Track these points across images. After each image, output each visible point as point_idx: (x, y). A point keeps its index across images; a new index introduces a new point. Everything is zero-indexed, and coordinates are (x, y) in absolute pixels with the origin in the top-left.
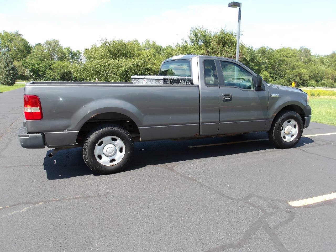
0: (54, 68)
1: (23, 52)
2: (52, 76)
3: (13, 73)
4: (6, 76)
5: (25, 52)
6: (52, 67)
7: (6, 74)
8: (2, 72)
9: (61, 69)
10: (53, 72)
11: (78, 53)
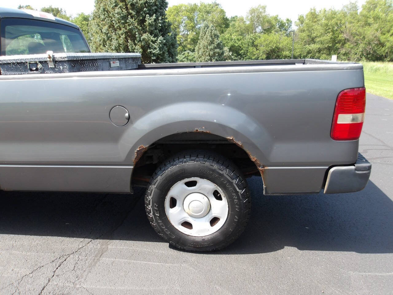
0: (259, 45)
1: (221, 27)
2: (255, 55)
3: (218, 53)
4: (209, 58)
5: (224, 26)
6: (256, 43)
7: (209, 54)
8: (204, 52)
9: (267, 45)
10: (257, 49)
11: (288, 23)
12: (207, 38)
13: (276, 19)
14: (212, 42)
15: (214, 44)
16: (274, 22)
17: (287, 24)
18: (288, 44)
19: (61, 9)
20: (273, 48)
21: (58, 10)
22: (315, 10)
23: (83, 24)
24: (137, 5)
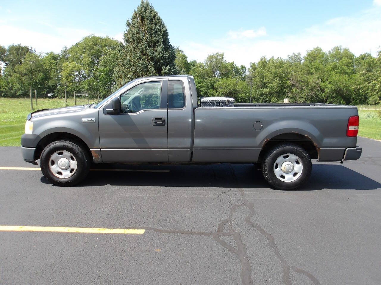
0: (218, 87)
6: (215, 86)
9: (226, 88)
10: (217, 91)
11: (242, 69)
13: (232, 65)
16: (230, 68)
17: (241, 70)
18: (243, 87)
20: (231, 90)
22: (265, 59)
24: (156, 58)
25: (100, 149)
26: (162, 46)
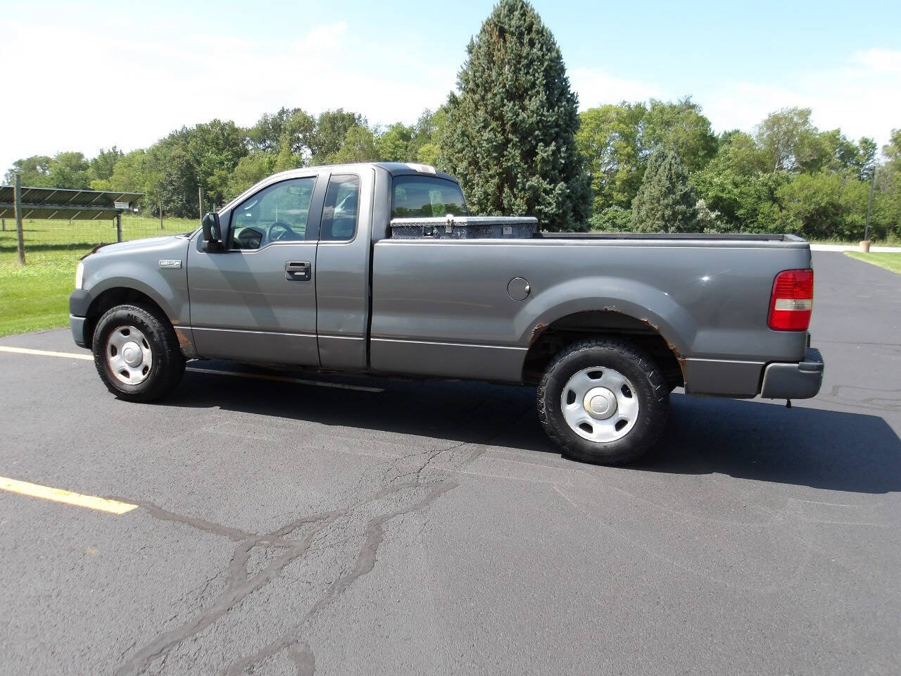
0: (786, 197)
1: (695, 154)
2: (776, 220)
3: (684, 213)
4: (661, 223)
5: (701, 153)
6: (778, 194)
7: (663, 216)
8: (652, 209)
9: (807, 199)
10: (781, 209)
11: (864, 149)
12: (660, 181)
13: (834, 137)
14: (670, 191)
15: (674, 193)
16: (827, 146)
17: (861, 152)
18: (860, 198)
19: (360, 117)
20: (823, 204)
21: (354, 119)
23: (397, 146)
24: (523, 125)
25: (192, 326)
26: (543, 96)
